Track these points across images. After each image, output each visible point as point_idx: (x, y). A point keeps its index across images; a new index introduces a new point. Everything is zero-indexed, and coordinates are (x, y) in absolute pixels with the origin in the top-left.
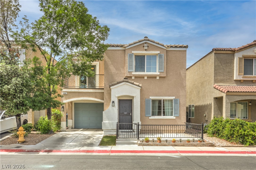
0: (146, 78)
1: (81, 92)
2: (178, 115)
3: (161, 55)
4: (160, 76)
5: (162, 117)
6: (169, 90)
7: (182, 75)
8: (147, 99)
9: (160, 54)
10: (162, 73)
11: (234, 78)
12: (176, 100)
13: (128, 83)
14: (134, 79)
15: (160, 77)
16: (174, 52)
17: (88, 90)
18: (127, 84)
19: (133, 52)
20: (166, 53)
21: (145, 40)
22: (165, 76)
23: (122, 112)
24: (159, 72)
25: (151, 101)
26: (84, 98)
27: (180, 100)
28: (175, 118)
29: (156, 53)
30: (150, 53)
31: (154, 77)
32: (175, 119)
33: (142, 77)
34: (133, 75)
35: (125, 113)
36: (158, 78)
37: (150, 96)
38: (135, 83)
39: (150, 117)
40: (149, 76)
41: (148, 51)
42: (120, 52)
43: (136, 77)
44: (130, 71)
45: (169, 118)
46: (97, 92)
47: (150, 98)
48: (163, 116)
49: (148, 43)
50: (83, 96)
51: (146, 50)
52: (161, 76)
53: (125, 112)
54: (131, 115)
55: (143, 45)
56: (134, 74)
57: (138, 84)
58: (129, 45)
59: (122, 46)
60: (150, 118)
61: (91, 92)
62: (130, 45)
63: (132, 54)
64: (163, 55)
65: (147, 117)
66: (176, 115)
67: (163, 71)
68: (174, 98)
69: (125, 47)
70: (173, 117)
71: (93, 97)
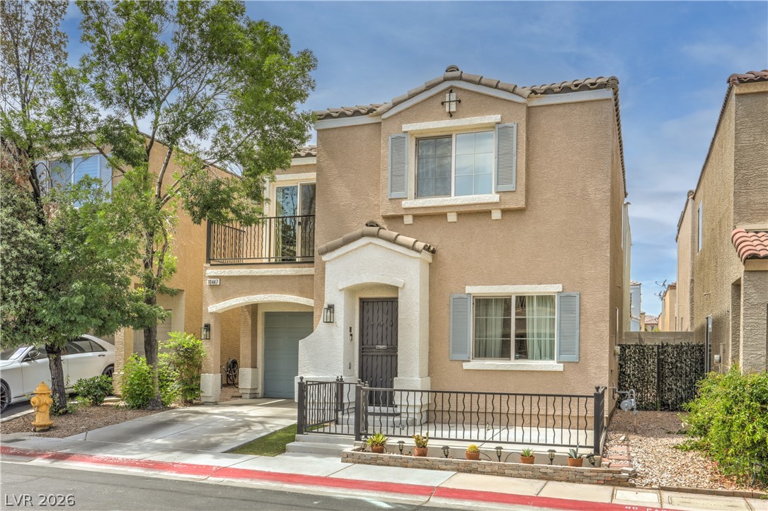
0: (452, 217)
1: (260, 276)
2: (574, 358)
3: (506, 127)
4: (502, 207)
5: (513, 364)
6: (539, 259)
7: (592, 196)
8: (458, 295)
9: (500, 126)
10: (508, 197)
12: (564, 296)
13: (379, 240)
14: (411, 222)
15: (504, 212)
16: (560, 110)
17: (279, 269)
18: (376, 244)
19: (406, 127)
20: (524, 119)
21: (446, 80)
22: (522, 204)
23: (370, 342)
24: (497, 192)
25: (472, 300)
26: (267, 296)
27: (585, 299)
28: (560, 367)
29: (486, 121)
30: (467, 123)
31: (482, 213)
32: (561, 372)
33: (438, 216)
34: (405, 209)
35: (381, 347)
36: (496, 215)
37: (470, 285)
38: (402, 239)
39: (469, 361)
40: (462, 209)
41: (457, 118)
42: (367, 131)
43: (421, 217)
44: (395, 195)
45: (539, 369)
46: (304, 273)
47: (467, 292)
48: (516, 358)
49: (461, 89)
50: (265, 291)
51: (451, 115)
52: (507, 207)
53: (380, 342)
55: (440, 100)
56: (407, 206)
57: (410, 240)
58: (391, 105)
59: (370, 111)
60: (466, 366)
61: (286, 274)
62: (395, 105)
63: (402, 135)
64: (515, 126)
65: (456, 363)
66: (565, 357)
67: (511, 187)
68: (558, 288)
69: (380, 114)
70: (552, 365)
71: (291, 292)
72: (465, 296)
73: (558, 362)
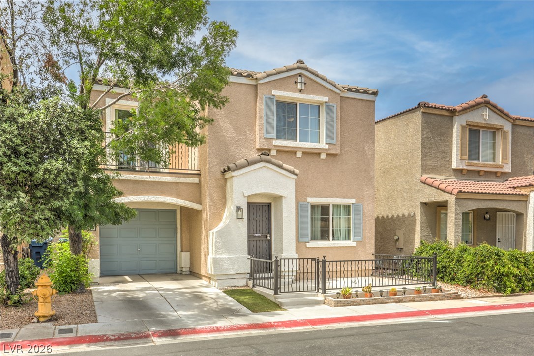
0: (299, 155)
1: (142, 181)
2: (360, 239)
3: (330, 106)
4: (329, 152)
5: (330, 243)
6: (343, 184)
7: (367, 152)
8: (302, 203)
9: (328, 104)
10: (332, 146)
11: (453, 166)
12: (357, 206)
13: (271, 165)
14: (275, 155)
15: (327, 155)
16: (352, 102)
17: (160, 177)
18: (268, 168)
19: (274, 92)
20: (339, 103)
21: (299, 68)
22: (338, 152)
23: (249, 232)
24: (326, 143)
25: (309, 206)
26: (150, 197)
27: (365, 207)
28: (355, 244)
29: (321, 100)
30: (311, 99)
31: (316, 154)
32: (354, 247)
33: (292, 152)
34: (275, 146)
35: (257, 235)
36: (323, 156)
37: (308, 197)
38: (285, 166)
39: (309, 242)
40: (308, 151)
41: (304, 94)
42: (244, 88)
43: (281, 151)
44: (268, 136)
45: (345, 246)
46: (181, 182)
47: (308, 201)
48: (332, 240)
49: (306, 76)
50: (147, 192)
51: (301, 91)
52: (331, 152)
53: (255, 231)
54: (269, 238)
55: (294, 80)
56: (277, 144)
57: (291, 168)
58: (265, 75)
59: (249, 76)
60: (308, 245)
61: (166, 181)
62: (268, 76)
63: (272, 97)
64: (335, 106)
65: (302, 244)
66: (356, 239)
67: (334, 141)
68: (353, 201)
69: (256, 79)
70: (350, 243)
71: (171, 195)
72: (307, 203)
73: (353, 242)
